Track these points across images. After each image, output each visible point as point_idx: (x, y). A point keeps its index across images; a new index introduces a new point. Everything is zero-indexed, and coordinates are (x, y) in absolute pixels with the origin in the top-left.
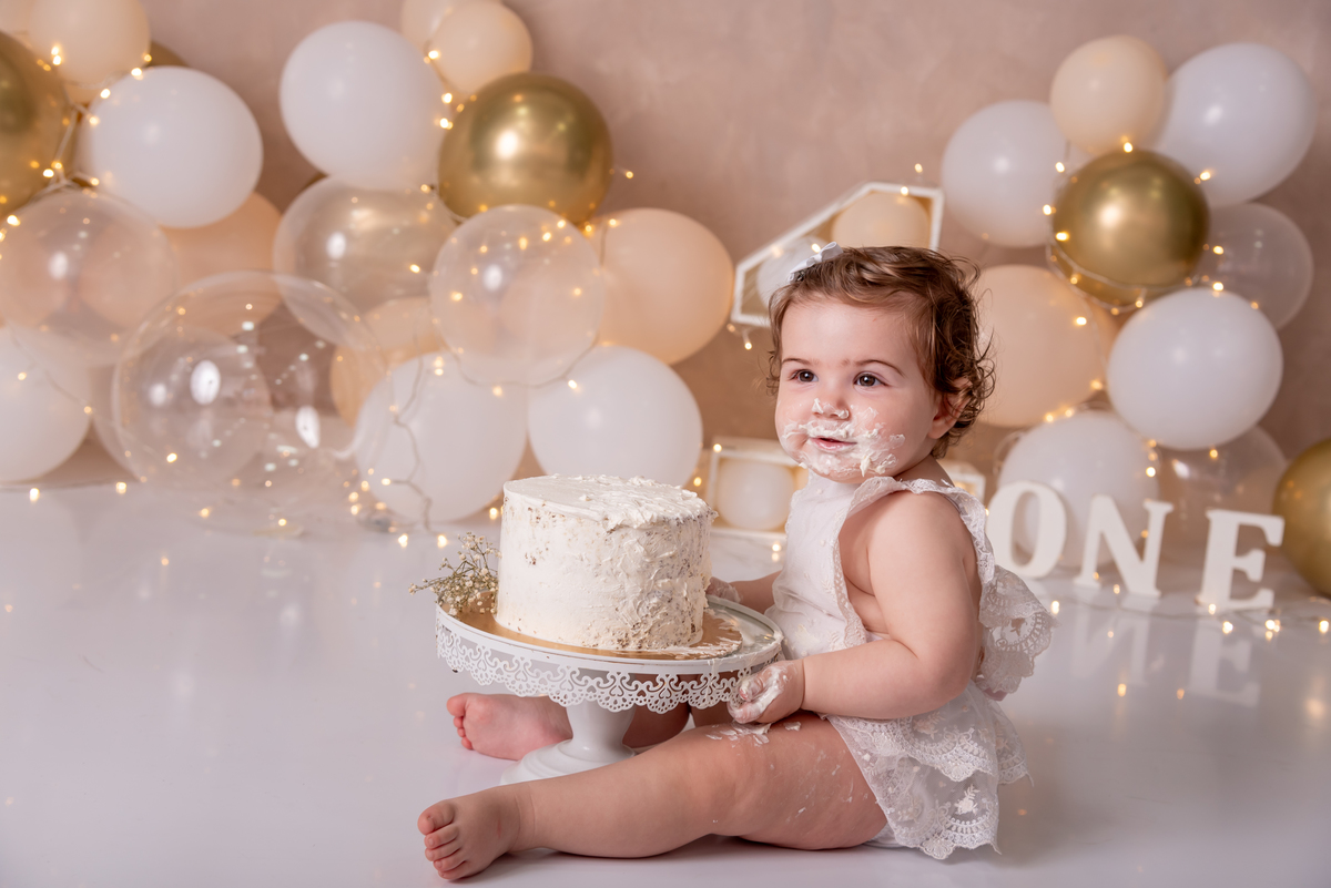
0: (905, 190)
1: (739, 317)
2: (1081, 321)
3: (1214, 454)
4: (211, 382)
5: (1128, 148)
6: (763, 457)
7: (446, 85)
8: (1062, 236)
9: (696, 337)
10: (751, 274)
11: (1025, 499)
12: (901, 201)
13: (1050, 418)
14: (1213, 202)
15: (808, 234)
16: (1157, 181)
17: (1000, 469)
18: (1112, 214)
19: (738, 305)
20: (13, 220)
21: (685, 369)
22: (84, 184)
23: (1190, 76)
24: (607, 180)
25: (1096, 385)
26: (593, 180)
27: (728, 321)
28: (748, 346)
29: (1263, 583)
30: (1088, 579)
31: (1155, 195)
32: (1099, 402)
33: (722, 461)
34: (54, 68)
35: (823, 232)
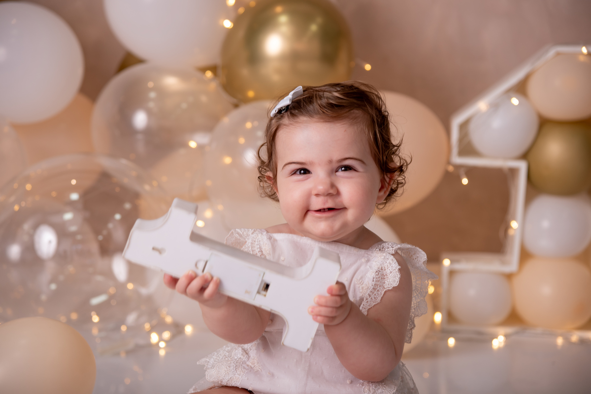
0: (584, 50)
1: (458, 160)
4: (50, 242)
10: (464, 126)
12: (582, 58)
19: (455, 150)
27: (449, 162)
28: (465, 181)
33: (452, 273)
35: (521, 89)
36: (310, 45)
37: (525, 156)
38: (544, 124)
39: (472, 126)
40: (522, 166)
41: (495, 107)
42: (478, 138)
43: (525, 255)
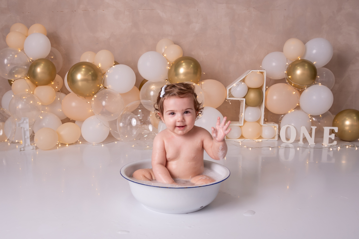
0: (259, 71)
1: (228, 98)
2: (294, 93)
3: (321, 116)
5: (300, 59)
6: (236, 124)
7: (168, 60)
8: (290, 77)
9: (220, 102)
10: (230, 90)
11: (287, 128)
12: (258, 73)
13: (289, 112)
14: (317, 68)
15: (240, 81)
16: (306, 65)
17: (280, 123)
18: (299, 72)
19: (228, 96)
20: (95, 96)
21: (219, 109)
22: (106, 88)
23: (309, 44)
24: (201, 74)
25: (298, 105)
26: (198, 75)
27: (226, 99)
28: (230, 104)
29: (335, 140)
30: (301, 142)
31: (306, 67)
32: (298, 108)
34: (99, 68)
35: (243, 81)
36: (191, 70)
37: (244, 97)
38: (249, 89)
39: (232, 90)
40: (244, 99)
41: (238, 85)
42: (233, 93)
43: (245, 121)
